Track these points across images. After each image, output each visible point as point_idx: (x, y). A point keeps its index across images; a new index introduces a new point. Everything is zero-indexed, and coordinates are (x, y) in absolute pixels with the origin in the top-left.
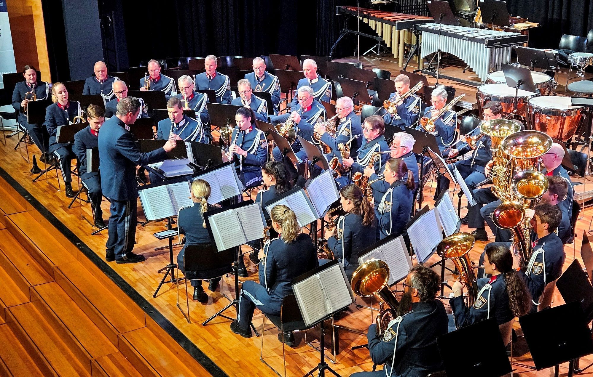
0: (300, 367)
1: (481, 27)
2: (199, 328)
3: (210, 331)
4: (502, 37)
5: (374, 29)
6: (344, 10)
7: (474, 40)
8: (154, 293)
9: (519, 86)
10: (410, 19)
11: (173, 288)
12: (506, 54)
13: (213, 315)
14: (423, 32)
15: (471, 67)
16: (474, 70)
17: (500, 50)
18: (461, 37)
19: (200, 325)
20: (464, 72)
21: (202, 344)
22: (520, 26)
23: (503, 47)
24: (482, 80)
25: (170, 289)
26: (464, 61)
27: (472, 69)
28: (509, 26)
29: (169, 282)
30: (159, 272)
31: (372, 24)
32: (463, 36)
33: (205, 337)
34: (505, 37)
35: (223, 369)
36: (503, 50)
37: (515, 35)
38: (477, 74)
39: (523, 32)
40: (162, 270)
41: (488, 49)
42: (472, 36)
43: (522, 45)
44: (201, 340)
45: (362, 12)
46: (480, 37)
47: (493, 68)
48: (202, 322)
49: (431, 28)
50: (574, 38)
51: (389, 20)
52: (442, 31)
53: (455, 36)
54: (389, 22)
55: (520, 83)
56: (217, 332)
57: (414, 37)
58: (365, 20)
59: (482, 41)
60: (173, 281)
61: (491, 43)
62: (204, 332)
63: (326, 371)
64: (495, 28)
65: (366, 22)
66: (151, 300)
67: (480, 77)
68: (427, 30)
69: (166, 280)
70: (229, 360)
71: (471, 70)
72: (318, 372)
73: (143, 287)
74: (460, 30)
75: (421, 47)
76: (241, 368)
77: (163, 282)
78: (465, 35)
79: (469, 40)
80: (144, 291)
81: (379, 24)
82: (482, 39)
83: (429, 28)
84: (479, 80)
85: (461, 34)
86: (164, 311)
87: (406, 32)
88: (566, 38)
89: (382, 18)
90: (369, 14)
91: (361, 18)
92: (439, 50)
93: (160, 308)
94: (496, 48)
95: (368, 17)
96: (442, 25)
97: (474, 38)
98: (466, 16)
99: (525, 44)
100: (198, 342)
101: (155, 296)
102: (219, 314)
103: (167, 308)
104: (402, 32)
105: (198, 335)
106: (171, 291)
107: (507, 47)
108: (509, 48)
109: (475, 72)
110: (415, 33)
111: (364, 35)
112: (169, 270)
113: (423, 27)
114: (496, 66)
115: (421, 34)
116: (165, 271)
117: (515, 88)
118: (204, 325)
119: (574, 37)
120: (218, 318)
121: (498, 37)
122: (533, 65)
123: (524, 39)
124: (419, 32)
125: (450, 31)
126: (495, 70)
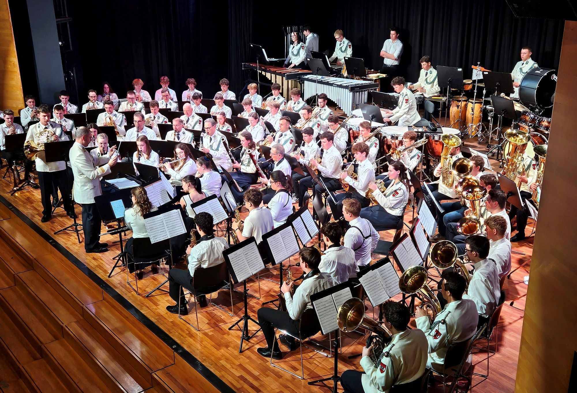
0: (217, 323)
1: (347, 78)
2: (143, 299)
3: (151, 301)
4: (361, 84)
5: (270, 79)
6: (248, 66)
7: (341, 86)
8: (108, 274)
9: (372, 119)
10: (295, 72)
11: (123, 271)
12: (365, 96)
13: (154, 289)
14: (305, 81)
15: (339, 106)
16: (341, 109)
17: (359, 94)
18: (331, 85)
19: (144, 297)
20: (335, 110)
21: (145, 311)
22: (373, 76)
23: (362, 91)
24: (348, 115)
25: (121, 272)
26: (334, 102)
28: (366, 77)
29: (121, 266)
30: (114, 259)
31: (268, 75)
32: (333, 84)
33: (148, 305)
34: (363, 84)
35: (161, 327)
36: (362, 94)
37: (369, 83)
38: (344, 111)
39: (375, 81)
41: (351, 93)
42: (339, 84)
44: (144, 307)
45: (261, 67)
46: (345, 85)
47: (355, 106)
48: (146, 295)
49: (310, 78)
51: (281, 73)
53: (328, 84)
54: (280, 74)
55: (373, 117)
56: (156, 301)
57: (299, 85)
58: (263, 73)
59: (346, 87)
60: (124, 266)
61: (353, 89)
62: (147, 302)
64: (356, 78)
65: (264, 75)
66: (107, 280)
67: (346, 113)
68: (308, 80)
69: (117, 265)
70: (165, 321)
71: (340, 108)
73: (101, 271)
74: (331, 79)
75: (304, 92)
76: (174, 326)
77: (115, 266)
79: (337, 87)
80: (102, 274)
81: (273, 76)
84: (346, 115)
85: (332, 82)
86: (116, 287)
87: (293, 82)
89: (276, 71)
90: (266, 68)
91: (260, 72)
92: (317, 94)
95: (266, 71)
96: (318, 76)
97: (341, 85)
98: (336, 69)
99: (378, 89)
100: (142, 309)
101: (109, 277)
102: (158, 289)
103: (119, 285)
104: (290, 81)
105: (142, 304)
106: (121, 273)
107: (365, 91)
108: (366, 93)
110: (299, 82)
111: (263, 83)
112: (120, 258)
113: (305, 78)
114: (357, 105)
115: (303, 83)
116: (118, 258)
118: (147, 297)
120: (158, 292)
121: (358, 84)
122: (383, 104)
123: (376, 86)
124: (302, 82)
125: (324, 80)
126: (357, 108)
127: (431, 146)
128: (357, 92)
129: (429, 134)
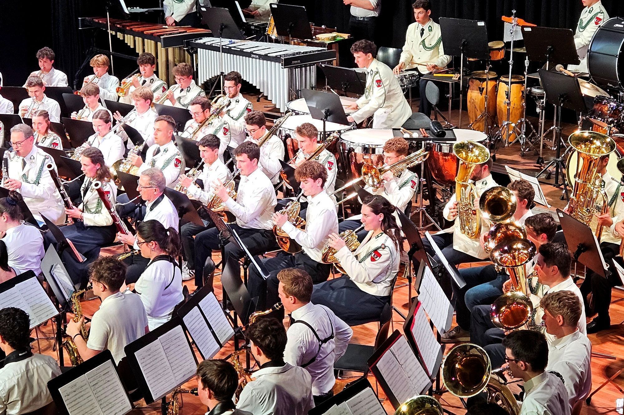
1: (277, 41)
4: (303, 53)
5: (132, 47)
6: (90, 22)
7: (266, 57)
9: (326, 118)
10: (180, 33)
12: (311, 74)
14: (199, 49)
15: (265, 95)
16: (269, 99)
17: (301, 70)
18: (249, 55)
20: (258, 101)
22: (325, 37)
23: (306, 66)
24: (281, 111)
26: (256, 86)
27: (267, 97)
28: (312, 39)
31: (129, 40)
32: (251, 53)
34: (306, 53)
36: (306, 70)
37: (319, 51)
38: (273, 102)
39: (330, 46)
41: (286, 70)
42: (263, 53)
43: (330, 63)
45: (114, 24)
46: (274, 55)
47: (294, 95)
49: (209, 43)
50: (394, 52)
51: (152, 34)
52: (224, 47)
53: (241, 53)
54: (151, 37)
55: (328, 114)
57: (187, 56)
58: (120, 36)
59: (276, 59)
61: (288, 62)
64: (294, 42)
65: (122, 38)
67: (277, 107)
68: (204, 46)
74: (248, 45)
75: (197, 69)
78: (254, 52)
79: (259, 59)
81: (139, 40)
82: (276, 56)
83: (206, 44)
84: (278, 110)
85: (249, 51)
87: (177, 51)
88: (385, 51)
89: (143, 32)
90: (124, 26)
91: (114, 33)
92: (222, 73)
94: (295, 69)
95: (124, 32)
96: (223, 40)
97: (266, 55)
98: (255, 26)
99: (334, 62)
104: (170, 50)
107: (310, 65)
108: (314, 68)
109: (271, 100)
110: (188, 51)
111: (119, 54)
113: (198, 43)
114: (297, 91)
115: (196, 52)
117: (322, 119)
119: (394, 49)
121: (297, 53)
122: (345, 88)
123: (332, 55)
124: (193, 50)
125: (234, 47)
126: (297, 98)
127: (436, 165)
128: (296, 67)
129: (431, 142)
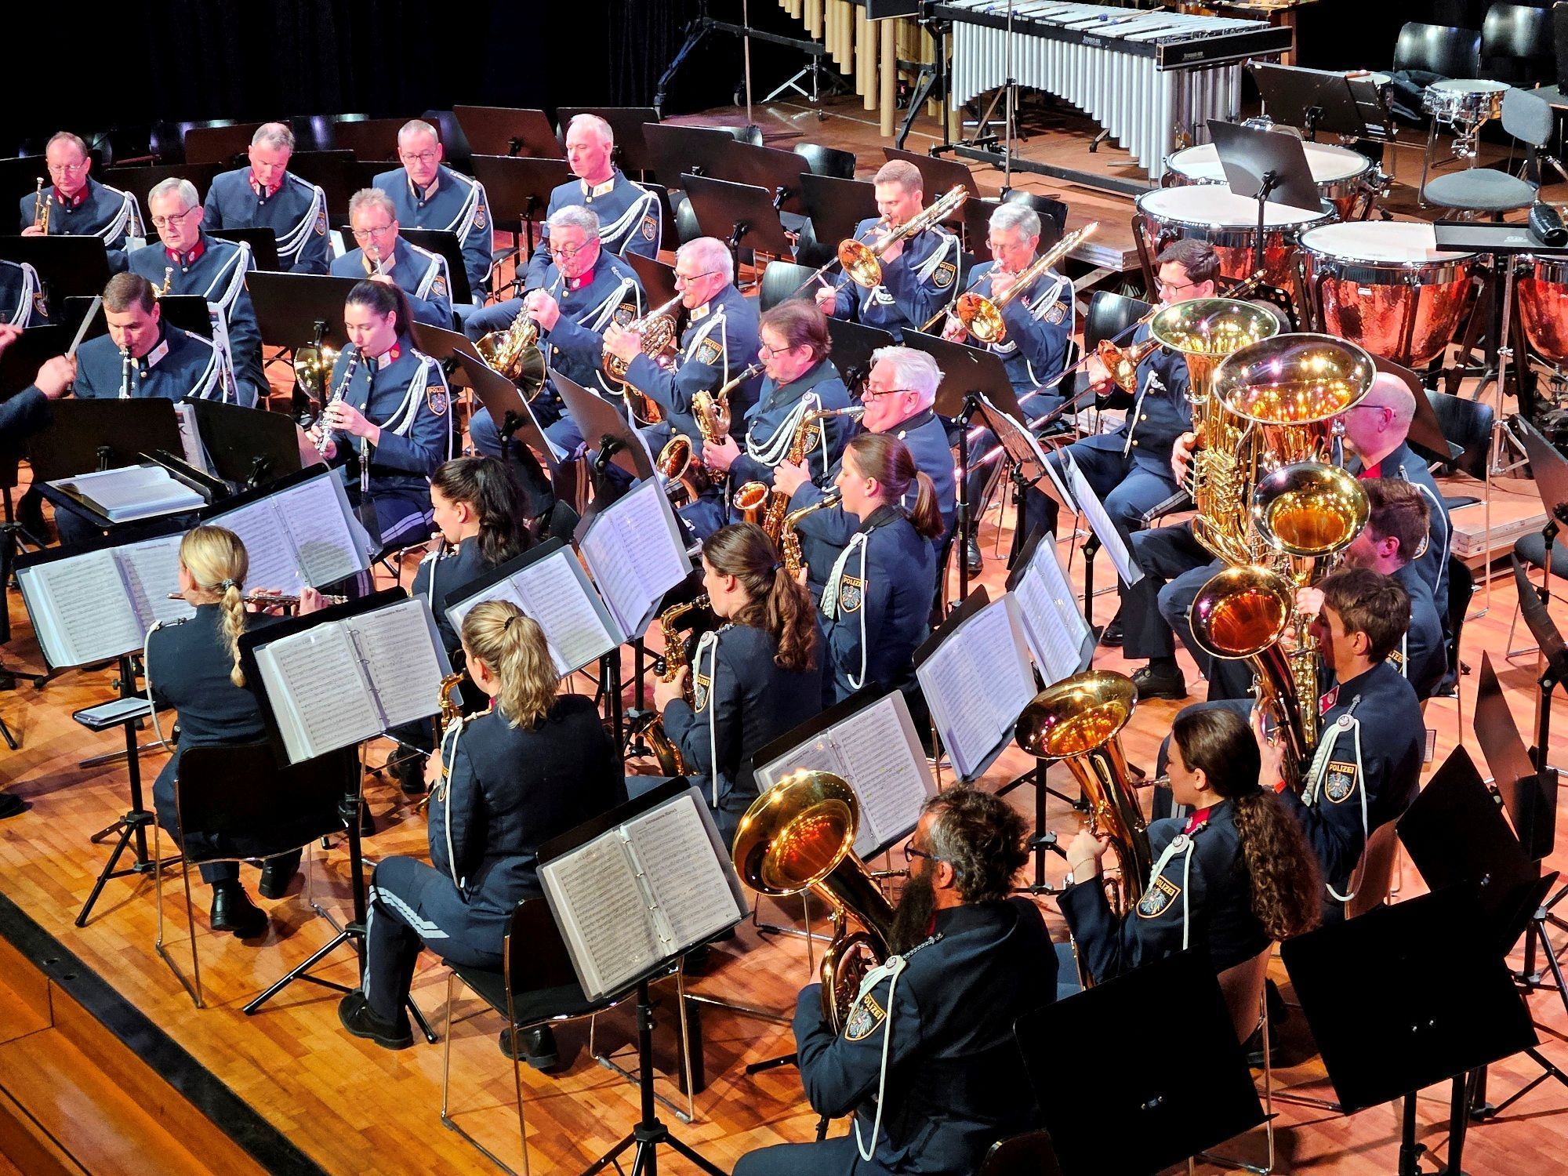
0: (574, 1139)
2: (235, 1023)
3: (269, 1031)
4: (1211, 34)
5: (795, 16)
7: (1119, 44)
8: (77, 910)
9: (1266, 192)
11: (143, 894)
12: (1228, 86)
13: (280, 976)
14: (955, 23)
15: (1113, 135)
16: (1123, 145)
17: (1204, 76)
18: (1077, 37)
19: (235, 1014)
20: (1093, 150)
21: (244, 1078)
23: (1216, 66)
24: (1152, 175)
25: (133, 897)
26: (1091, 115)
27: (1117, 140)
29: (131, 872)
30: (96, 840)
32: (1084, 33)
33: (254, 1052)
34: (1219, 33)
35: (317, 1156)
36: (1215, 77)
37: (1250, 29)
38: (1133, 154)
39: (1276, 16)
40: (104, 833)
41: (1167, 76)
42: (1112, 32)
43: (1275, 58)
44: (240, 1064)
46: (1140, 37)
47: (1184, 135)
48: (243, 1004)
49: (981, 9)
50: (1440, 35)
52: (1018, 18)
53: (1058, 32)
55: (1272, 182)
56: (294, 1034)
57: (927, 41)
59: (1145, 49)
60: (144, 870)
61: (1174, 56)
62: (251, 1038)
63: (661, 1148)
64: (1187, 8)
66: (71, 937)
67: (1143, 165)
68: (968, 16)
69: (118, 867)
70: (338, 1128)
71: (1114, 143)
72: (633, 1152)
73: (41, 894)
74: (1075, 13)
75: (949, 71)
76: (376, 1150)
77: (109, 874)
78: (1091, 31)
79: (1103, 48)
80: (47, 907)
82: (1145, 42)
83: (974, 10)
84: (1143, 175)
85: (1078, 27)
86: (115, 971)
87: (901, 26)
88: (1416, 33)
92: (1010, 81)
93: (101, 961)
94: (1191, 72)
97: (1120, 39)
99: (1285, 56)
100: (232, 1072)
101: (81, 923)
102: (299, 975)
103: (124, 961)
104: (887, 23)
105: (230, 1046)
106: (136, 902)
107: (1227, 65)
108: (1234, 70)
109: (1127, 149)
110: (928, 26)
111: (765, 35)
112: (129, 833)
113: (954, 9)
114: (1192, 129)
115: (949, 30)
116: (115, 837)
117: (1255, 197)
118: (252, 1012)
119: (1440, 28)
120: (298, 989)
121: (1196, 34)
122: (1313, 122)
123: (1281, 39)
124: (941, 25)
125: (1043, 18)
126: (1191, 143)
127: (1540, 315)
128: (1193, 69)
129: (1530, 257)
